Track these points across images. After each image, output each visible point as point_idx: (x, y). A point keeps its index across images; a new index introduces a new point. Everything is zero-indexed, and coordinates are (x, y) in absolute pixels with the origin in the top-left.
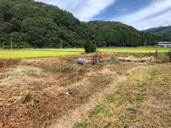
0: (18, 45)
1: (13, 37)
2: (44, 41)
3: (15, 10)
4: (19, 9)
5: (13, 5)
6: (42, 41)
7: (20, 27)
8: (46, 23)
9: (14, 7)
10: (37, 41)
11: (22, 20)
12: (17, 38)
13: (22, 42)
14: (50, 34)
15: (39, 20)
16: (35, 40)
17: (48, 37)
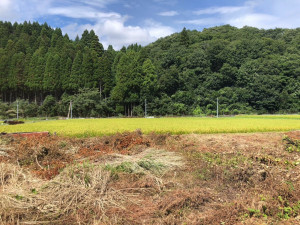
0: (230, 109)
1: (224, 95)
2: (279, 100)
3: (229, 51)
4: (234, 49)
5: (226, 44)
6: (276, 100)
7: (235, 79)
8: (285, 64)
9: (228, 48)
10: (266, 101)
11: (238, 66)
12: (230, 97)
13: (238, 104)
14: (293, 85)
15: (271, 61)
16: (261, 99)
17: (290, 92)
